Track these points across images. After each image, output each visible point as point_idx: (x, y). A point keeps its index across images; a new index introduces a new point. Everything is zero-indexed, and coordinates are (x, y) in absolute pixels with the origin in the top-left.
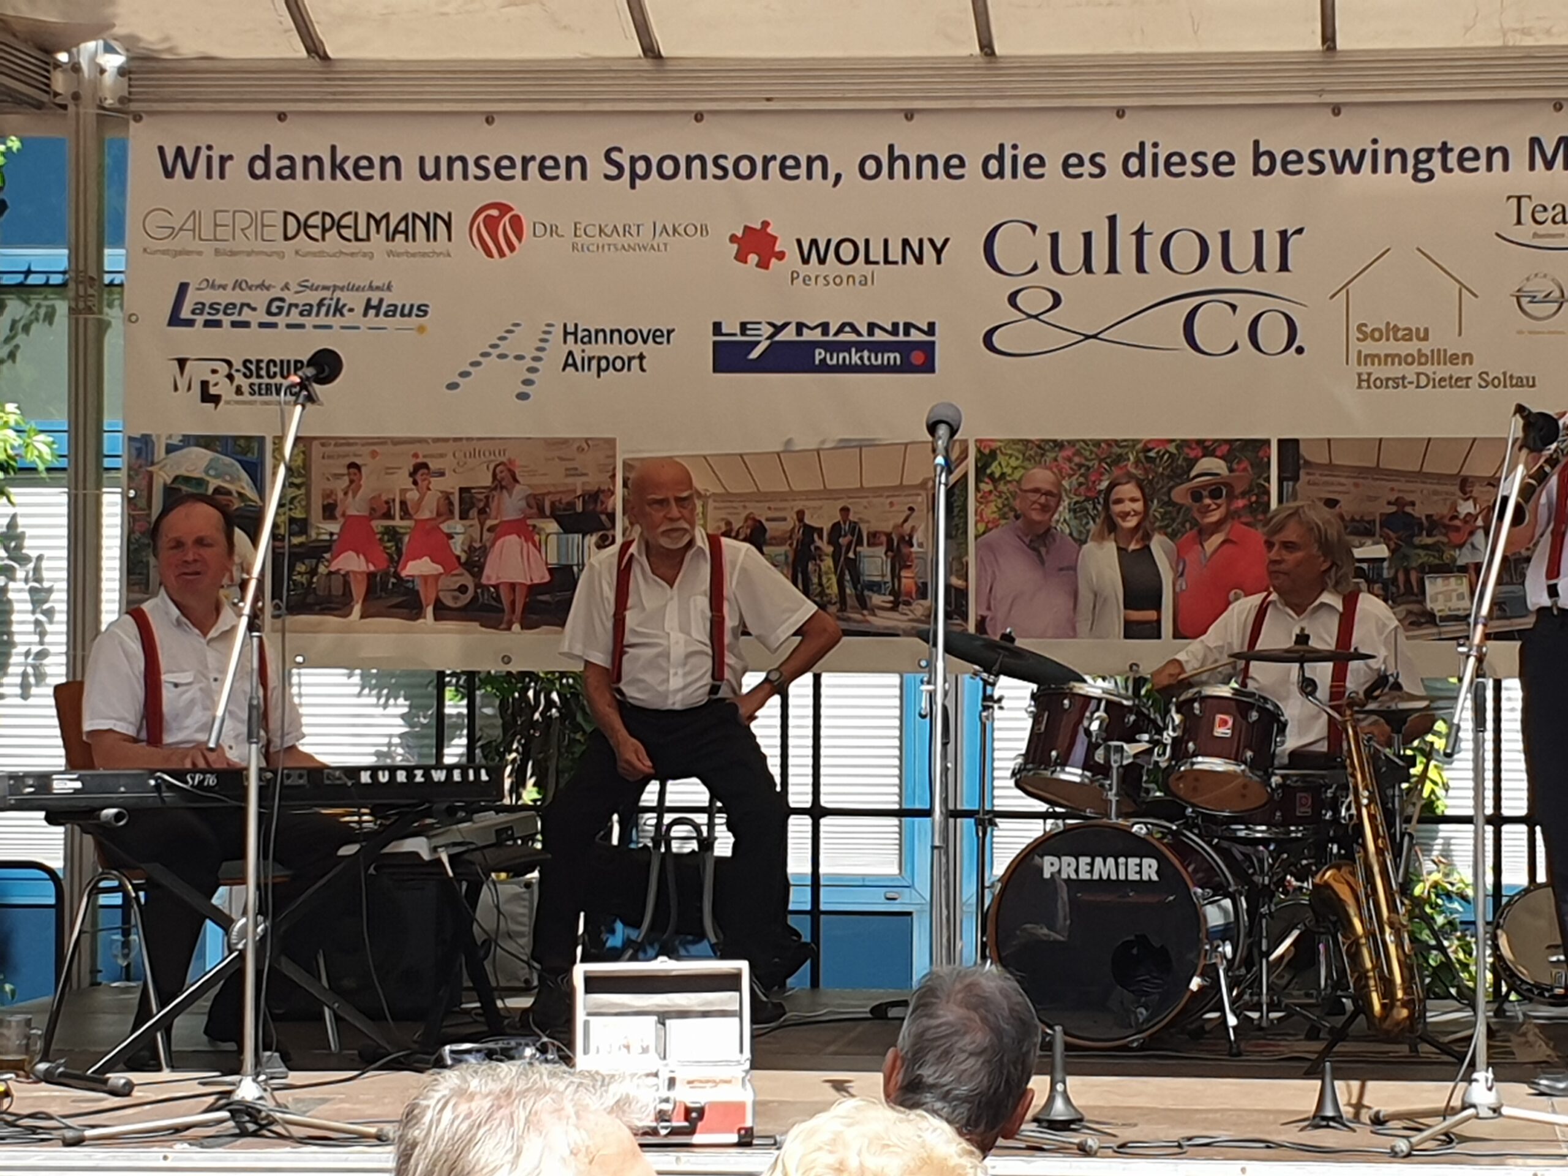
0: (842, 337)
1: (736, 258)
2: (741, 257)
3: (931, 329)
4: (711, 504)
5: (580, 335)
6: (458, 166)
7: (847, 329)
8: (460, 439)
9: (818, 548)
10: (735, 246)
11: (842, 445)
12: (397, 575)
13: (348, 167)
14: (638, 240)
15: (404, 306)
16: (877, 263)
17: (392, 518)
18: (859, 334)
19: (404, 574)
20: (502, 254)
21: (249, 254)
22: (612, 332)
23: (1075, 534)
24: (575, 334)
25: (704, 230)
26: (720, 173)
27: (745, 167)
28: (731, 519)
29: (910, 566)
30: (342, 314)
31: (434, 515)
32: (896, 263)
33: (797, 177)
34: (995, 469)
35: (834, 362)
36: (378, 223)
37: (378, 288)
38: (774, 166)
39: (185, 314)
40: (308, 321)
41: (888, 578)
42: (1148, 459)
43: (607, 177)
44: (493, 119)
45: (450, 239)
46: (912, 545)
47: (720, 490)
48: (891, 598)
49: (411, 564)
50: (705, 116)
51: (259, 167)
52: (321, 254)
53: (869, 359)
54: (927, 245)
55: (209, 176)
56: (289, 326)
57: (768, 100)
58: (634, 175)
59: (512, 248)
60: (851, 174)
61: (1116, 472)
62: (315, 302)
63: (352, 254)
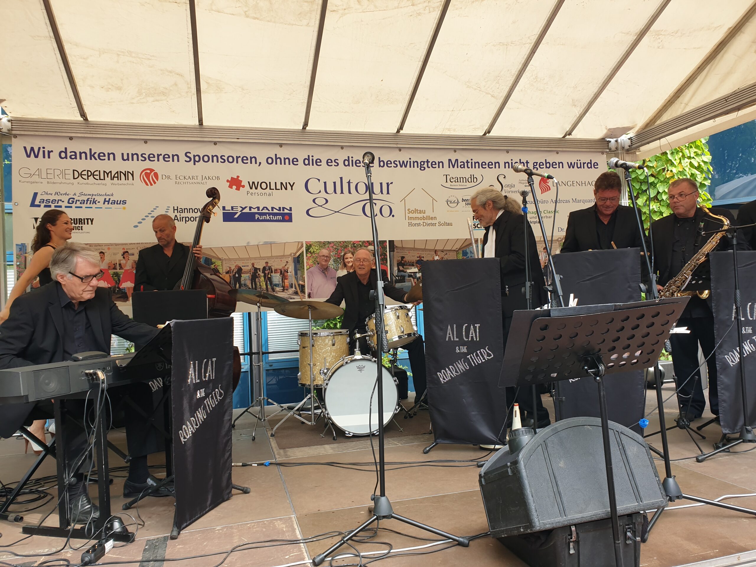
0: (264, 211)
1: (229, 187)
2: (230, 187)
3: (291, 209)
4: (224, 262)
5: (179, 210)
6: (135, 156)
7: (265, 209)
8: (139, 243)
9: (259, 274)
10: (228, 183)
11: (265, 243)
12: (118, 287)
13: (96, 156)
14: (198, 181)
15: (118, 201)
16: (273, 189)
17: (116, 269)
18: (269, 210)
19: (121, 287)
20: (151, 185)
21: (60, 183)
22: (190, 209)
23: (335, 268)
24: (177, 210)
25: (218, 178)
26: (223, 161)
27: (231, 159)
28: (231, 266)
29: (287, 279)
30: (96, 204)
31: (131, 268)
32: (279, 189)
33: (247, 163)
34: (311, 250)
35: (262, 219)
36: (108, 174)
37: (108, 195)
38: (240, 160)
39: (37, 203)
40: (84, 206)
41: (281, 283)
42: (354, 246)
43: (186, 161)
44: (147, 142)
45: (133, 180)
46: (288, 273)
47: (227, 258)
48: (282, 288)
49: (123, 284)
50: (217, 143)
51: (63, 155)
52: (87, 183)
53: (272, 218)
54: (288, 184)
55: (44, 157)
56: (76, 207)
57: (238, 139)
58: (195, 161)
59: (155, 183)
60: (264, 162)
61: (346, 250)
62: (86, 199)
63: (99, 184)
